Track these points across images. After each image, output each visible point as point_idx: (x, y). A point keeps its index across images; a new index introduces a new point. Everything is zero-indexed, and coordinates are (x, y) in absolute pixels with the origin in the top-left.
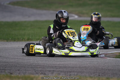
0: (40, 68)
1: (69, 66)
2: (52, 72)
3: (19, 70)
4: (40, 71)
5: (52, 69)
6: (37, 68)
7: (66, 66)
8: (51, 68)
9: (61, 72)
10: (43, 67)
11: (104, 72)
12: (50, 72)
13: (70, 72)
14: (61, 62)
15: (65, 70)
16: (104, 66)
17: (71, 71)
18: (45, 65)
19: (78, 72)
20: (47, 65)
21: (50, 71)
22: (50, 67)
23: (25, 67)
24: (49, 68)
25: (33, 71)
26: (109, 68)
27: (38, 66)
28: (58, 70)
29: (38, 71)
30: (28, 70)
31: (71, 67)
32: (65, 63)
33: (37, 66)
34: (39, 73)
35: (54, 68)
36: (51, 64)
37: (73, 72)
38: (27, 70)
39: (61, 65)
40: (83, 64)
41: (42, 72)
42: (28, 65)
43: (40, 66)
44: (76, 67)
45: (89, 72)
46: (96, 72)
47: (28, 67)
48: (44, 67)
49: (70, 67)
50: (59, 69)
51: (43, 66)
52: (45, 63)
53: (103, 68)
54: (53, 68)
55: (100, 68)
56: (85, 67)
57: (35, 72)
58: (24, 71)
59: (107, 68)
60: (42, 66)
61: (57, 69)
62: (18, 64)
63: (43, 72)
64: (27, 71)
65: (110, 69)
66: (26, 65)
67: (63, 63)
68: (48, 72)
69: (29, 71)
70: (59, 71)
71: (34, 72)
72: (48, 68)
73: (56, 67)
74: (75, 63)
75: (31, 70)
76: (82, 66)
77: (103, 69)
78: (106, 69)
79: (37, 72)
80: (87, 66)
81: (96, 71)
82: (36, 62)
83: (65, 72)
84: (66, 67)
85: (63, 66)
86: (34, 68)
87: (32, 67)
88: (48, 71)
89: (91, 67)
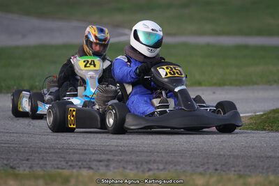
0: (74, 153)
1: (141, 149)
2: (106, 163)
3: (28, 160)
4: (79, 161)
5: (104, 157)
6: (69, 154)
7: (135, 148)
8: (100, 154)
9: (127, 162)
10: (81, 152)
11: (227, 163)
12: (101, 163)
13: (146, 163)
14: (120, 141)
15: (134, 158)
16: (221, 147)
17: (150, 161)
18: (86, 147)
19: (166, 163)
21: (101, 161)
22: (97, 152)
23: (39, 153)
24: (95, 154)
25: (61, 161)
26: (235, 154)
27: (70, 149)
28: (117, 158)
29: (72, 161)
30: (48, 158)
31: (147, 152)
32: (131, 142)
33: (67, 149)
34: (77, 165)
35: (107, 154)
36: (98, 144)
37: (155, 162)
38: (48, 160)
39: (121, 146)
40: (172, 143)
41: (82, 164)
42: (46, 148)
43: (74, 151)
44: (158, 152)
45: (191, 162)
46: (208, 163)
47: (46, 152)
48: (84, 152)
49: (143, 151)
50: (121, 156)
51: (82, 150)
52: (84, 143)
53: (222, 153)
54: (104, 154)
55: (214, 152)
56: (179, 150)
57: (67, 163)
58: (41, 163)
59: (229, 154)
60: (79, 150)
61: (114, 156)
62: (21, 146)
63: (84, 163)
64: (48, 163)
65: (238, 155)
66: (40, 148)
67: (125, 141)
68: (97, 163)
69: (51, 161)
70: (122, 160)
71: (64, 163)
72: (93, 154)
73: (111, 151)
74: (154, 142)
75: (55, 160)
76: (170, 149)
77: (221, 155)
78: (229, 156)
79: (70, 163)
80: (184, 149)
81: (206, 160)
82: (64, 142)
83: (136, 163)
84: (134, 151)
85: (126, 149)
86: (63, 155)
87: (56, 152)
88: (94, 160)
89: (193, 151)
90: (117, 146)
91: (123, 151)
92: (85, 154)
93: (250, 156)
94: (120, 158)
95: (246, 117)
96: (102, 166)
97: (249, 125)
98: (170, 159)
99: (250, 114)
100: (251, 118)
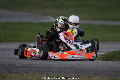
0: (13, 67)
1: (46, 66)
6: (11, 68)
8: (25, 68)
15: (42, 70)
16: (85, 66)
18: (19, 65)
19: (56, 72)
20: (21, 65)
26: (90, 69)
27: (11, 66)
31: (49, 68)
34: (13, 72)
35: (29, 68)
37: (51, 71)
39: (36, 65)
40: (61, 64)
43: (13, 66)
44: (53, 68)
49: (46, 67)
50: (35, 69)
51: (17, 66)
52: (19, 63)
53: (84, 69)
54: (27, 68)
55: (81, 68)
56: (64, 67)
57: (8, 71)
60: (15, 66)
61: (32, 69)
65: (92, 70)
72: (22, 68)
77: (83, 69)
78: (88, 70)
82: (9, 63)
84: (42, 67)
85: (38, 66)
89: (71, 68)
90: (35, 65)
91: (36, 67)
92: (18, 68)
93: (98, 70)
94: (34, 70)
95: (100, 55)
96: (25, 73)
97: (101, 58)
98: (59, 71)
99: (102, 54)
100: (102, 55)
